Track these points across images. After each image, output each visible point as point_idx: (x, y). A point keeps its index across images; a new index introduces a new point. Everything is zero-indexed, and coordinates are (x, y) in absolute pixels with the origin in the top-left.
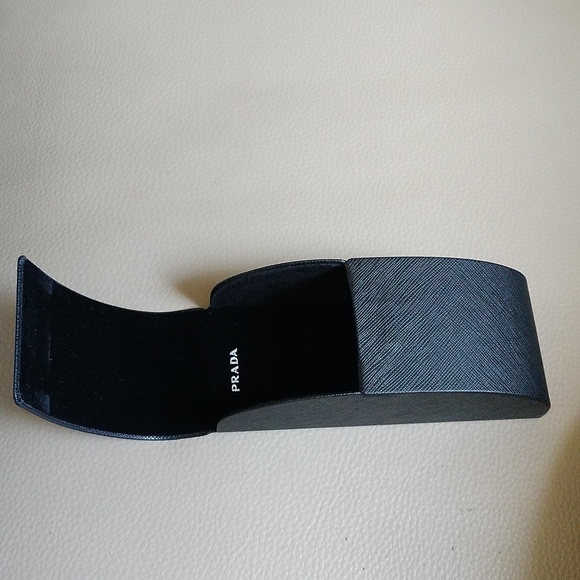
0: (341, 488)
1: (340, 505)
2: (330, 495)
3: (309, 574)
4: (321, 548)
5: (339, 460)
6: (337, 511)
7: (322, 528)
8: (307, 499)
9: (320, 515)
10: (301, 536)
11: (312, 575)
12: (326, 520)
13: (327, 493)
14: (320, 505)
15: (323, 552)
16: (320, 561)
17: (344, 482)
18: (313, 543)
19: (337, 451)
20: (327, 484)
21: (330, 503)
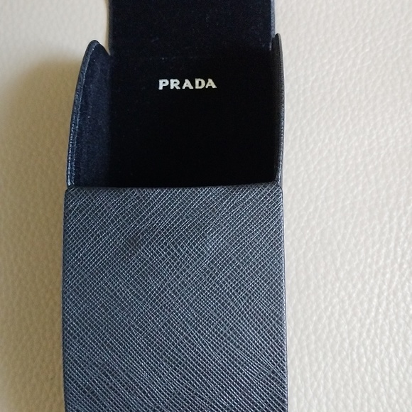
0: (401, 265)
1: (403, 288)
2: (388, 276)
3: (379, 378)
4: (389, 345)
5: (391, 229)
6: (400, 294)
7: (385, 319)
8: (359, 286)
9: (380, 304)
10: (360, 335)
11: (383, 380)
12: (388, 309)
13: (384, 275)
14: (376, 291)
15: (391, 349)
16: (391, 361)
17: (403, 256)
18: (377, 341)
19: (386, 218)
20: (381, 263)
21: (389, 287)
